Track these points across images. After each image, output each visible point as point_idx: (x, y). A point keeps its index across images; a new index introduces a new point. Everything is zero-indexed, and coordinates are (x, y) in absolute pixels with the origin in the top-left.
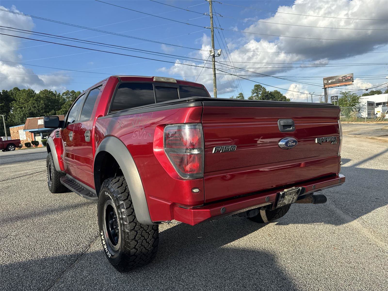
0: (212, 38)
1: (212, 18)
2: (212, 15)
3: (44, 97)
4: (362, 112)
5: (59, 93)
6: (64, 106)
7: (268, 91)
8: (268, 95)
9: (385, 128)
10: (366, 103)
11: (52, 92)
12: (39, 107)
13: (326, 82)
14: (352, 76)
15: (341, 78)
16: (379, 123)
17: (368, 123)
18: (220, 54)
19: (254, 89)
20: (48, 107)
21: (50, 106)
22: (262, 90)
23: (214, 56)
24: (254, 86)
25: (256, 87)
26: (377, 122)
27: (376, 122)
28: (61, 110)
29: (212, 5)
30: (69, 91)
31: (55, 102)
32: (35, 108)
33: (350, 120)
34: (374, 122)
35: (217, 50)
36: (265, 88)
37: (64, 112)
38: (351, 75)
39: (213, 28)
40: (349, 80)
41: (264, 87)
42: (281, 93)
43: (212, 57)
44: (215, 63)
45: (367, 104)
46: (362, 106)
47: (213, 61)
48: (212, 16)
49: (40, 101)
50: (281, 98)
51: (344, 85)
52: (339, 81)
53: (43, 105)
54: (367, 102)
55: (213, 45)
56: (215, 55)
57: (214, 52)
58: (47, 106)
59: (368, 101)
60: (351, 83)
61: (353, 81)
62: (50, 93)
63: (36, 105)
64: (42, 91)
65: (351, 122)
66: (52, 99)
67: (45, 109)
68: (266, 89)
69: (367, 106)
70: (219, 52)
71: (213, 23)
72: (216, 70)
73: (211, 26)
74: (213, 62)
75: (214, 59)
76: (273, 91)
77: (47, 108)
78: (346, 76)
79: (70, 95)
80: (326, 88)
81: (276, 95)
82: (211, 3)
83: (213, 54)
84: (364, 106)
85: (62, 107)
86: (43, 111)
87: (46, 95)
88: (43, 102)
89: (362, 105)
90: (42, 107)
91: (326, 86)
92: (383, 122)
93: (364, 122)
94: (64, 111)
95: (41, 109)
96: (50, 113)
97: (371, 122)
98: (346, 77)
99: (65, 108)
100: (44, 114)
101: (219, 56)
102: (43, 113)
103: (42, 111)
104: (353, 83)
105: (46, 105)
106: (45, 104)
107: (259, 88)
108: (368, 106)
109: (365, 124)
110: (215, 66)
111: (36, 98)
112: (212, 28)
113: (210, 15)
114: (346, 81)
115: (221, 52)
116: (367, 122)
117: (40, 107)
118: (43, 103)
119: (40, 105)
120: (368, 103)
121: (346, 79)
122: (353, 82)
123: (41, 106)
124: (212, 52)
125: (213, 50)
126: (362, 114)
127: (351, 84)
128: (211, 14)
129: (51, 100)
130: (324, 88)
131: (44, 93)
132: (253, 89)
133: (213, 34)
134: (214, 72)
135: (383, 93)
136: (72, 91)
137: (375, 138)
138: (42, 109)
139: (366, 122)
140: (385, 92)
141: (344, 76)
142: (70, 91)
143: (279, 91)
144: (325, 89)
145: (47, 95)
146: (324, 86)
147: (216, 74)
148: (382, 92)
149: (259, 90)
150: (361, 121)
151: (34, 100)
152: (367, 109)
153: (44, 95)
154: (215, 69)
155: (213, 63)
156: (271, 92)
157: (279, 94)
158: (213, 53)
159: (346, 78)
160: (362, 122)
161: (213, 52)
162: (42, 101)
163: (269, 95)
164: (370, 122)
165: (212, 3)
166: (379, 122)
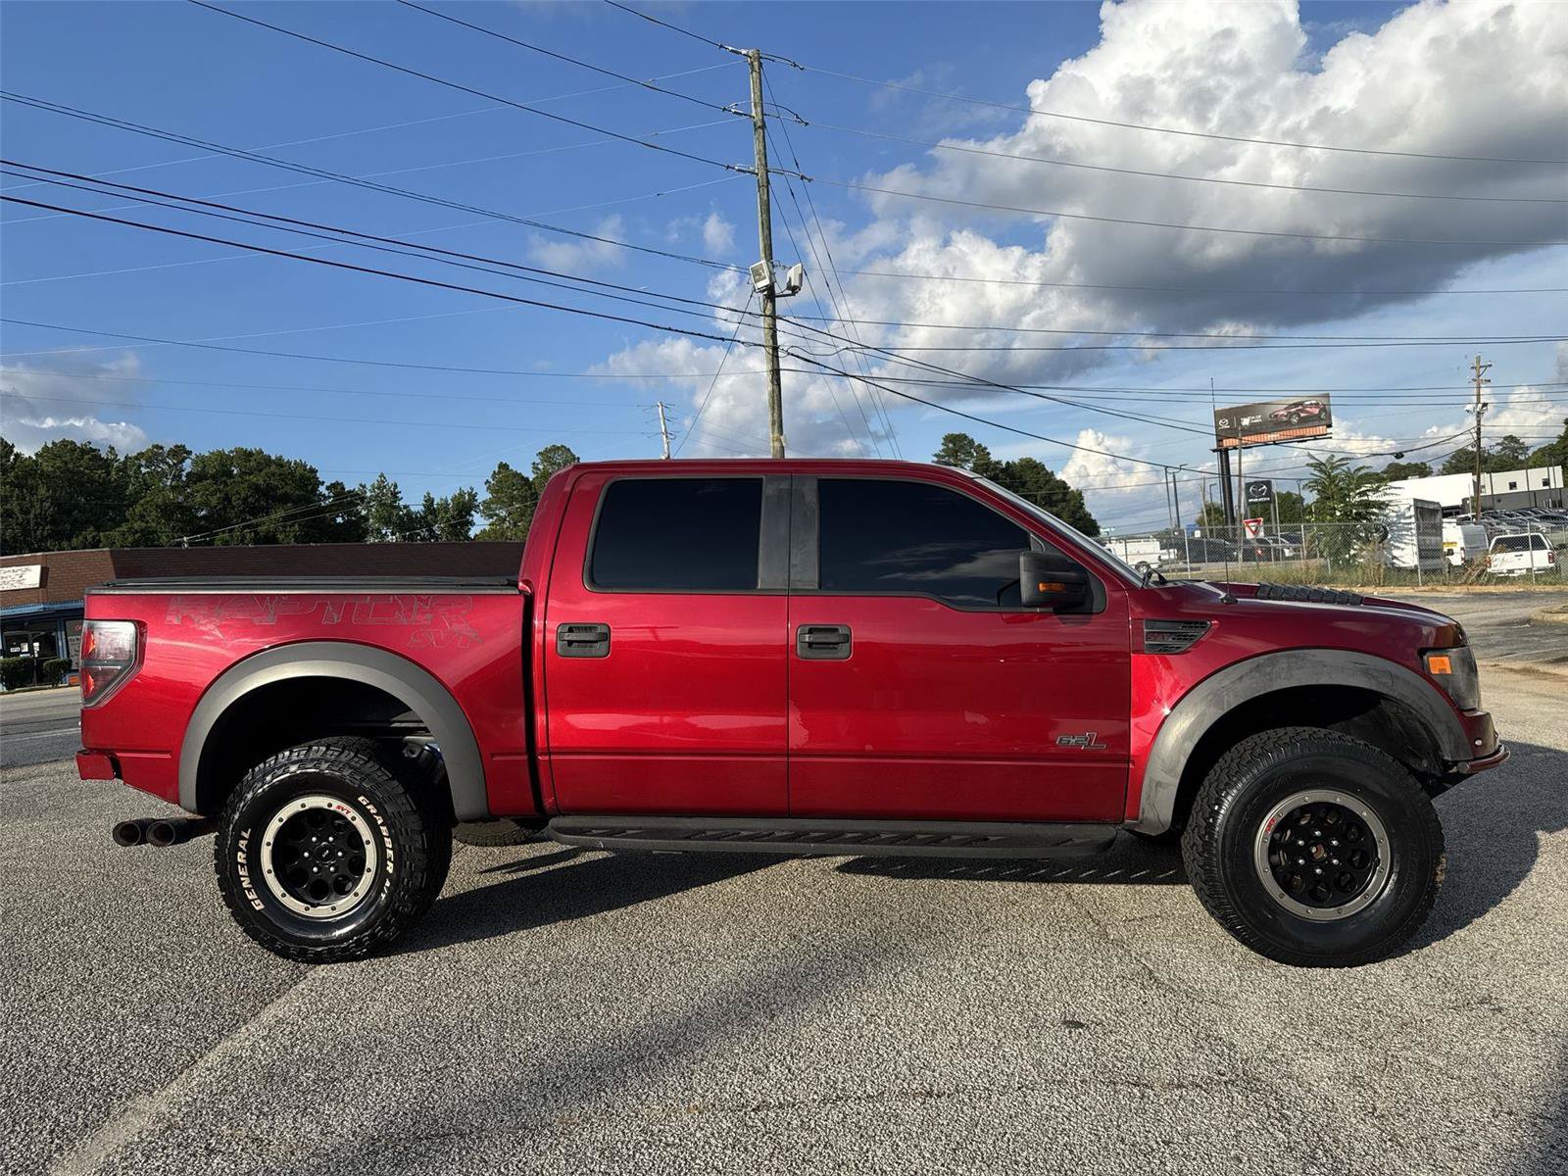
0: (764, 216)
1: (763, 127)
2: (763, 114)
3: (58, 473)
4: (1397, 544)
5: (126, 457)
6: (138, 509)
7: (999, 463)
8: (997, 474)
9: (1548, 617)
10: (1409, 509)
11: (95, 450)
12: (28, 512)
13: (1224, 424)
14: (1324, 405)
15: (1282, 413)
16: (1478, 591)
17: (1433, 590)
18: (797, 284)
19: (943, 450)
20: (69, 513)
21: (80, 511)
22: (972, 456)
23: (770, 294)
24: (942, 441)
25: (951, 445)
26: (1470, 587)
27: (1464, 589)
28: (124, 528)
29: (760, 73)
30: (162, 448)
31: (104, 492)
32: (11, 517)
33: (1354, 577)
34: (1458, 589)
35: (785, 267)
36: (986, 448)
37: (137, 535)
38: (1323, 401)
39: (767, 171)
40: (1311, 418)
41: (980, 446)
42: (1049, 471)
43: (761, 295)
44: (775, 325)
45: (1412, 512)
46: (1395, 519)
47: (768, 313)
48: (763, 121)
49: (32, 490)
50: (1047, 487)
51: (1297, 437)
52: (1276, 424)
53: (47, 505)
54: (1412, 503)
55: (765, 246)
56: (777, 291)
57: (772, 274)
58: (63, 509)
59: (1415, 500)
60: (1321, 429)
61: (1327, 422)
62: (86, 457)
63: (14, 506)
64: (50, 445)
65: (1362, 586)
66: (92, 481)
67: (53, 522)
68: (989, 454)
69: (1413, 520)
70: (793, 274)
71: (765, 148)
72: (780, 354)
73: (756, 165)
74: (769, 320)
75: (769, 306)
76: (1017, 461)
77: (65, 517)
78: (1301, 404)
79: (167, 463)
80: (1226, 450)
81: (1029, 476)
82: (756, 64)
83: (766, 282)
84: (1403, 521)
85: (128, 517)
86: (43, 530)
87: (66, 463)
88: (47, 495)
89: (1394, 514)
90: (40, 514)
91: (1227, 443)
92: (1492, 589)
93: (1416, 589)
94: (137, 532)
95: (36, 524)
96: (75, 539)
97: (1444, 588)
98: (1300, 407)
99: (142, 516)
100: (49, 544)
101: (793, 294)
102: (43, 539)
103: (38, 533)
104: (1329, 430)
105: (59, 505)
106: (55, 502)
107: (962, 447)
108: (1417, 519)
109: (1418, 594)
110: (774, 337)
111: (17, 477)
112: (761, 172)
113: (754, 114)
114: (1304, 422)
115: (801, 275)
116: (1426, 588)
117: (32, 516)
118: (47, 498)
119: (32, 506)
120: (1416, 508)
121: (1302, 415)
122: (1330, 426)
123: (38, 511)
124: (760, 275)
125: (765, 267)
126: (1395, 553)
127: (1324, 436)
128: (759, 109)
129: (89, 485)
130: (1220, 451)
131: (56, 457)
132: (937, 452)
133: (765, 197)
134: (773, 361)
135: (1435, 473)
136: (176, 446)
137: (1543, 668)
138: (42, 519)
139: (1423, 585)
140: (1444, 469)
141: (1296, 405)
142: (166, 449)
143: (1038, 462)
144: (1223, 453)
145: (71, 466)
146: (1219, 441)
147: (781, 372)
148: (1430, 468)
149: (962, 456)
150: (1400, 583)
151: (8, 483)
152: (1414, 532)
153: (58, 463)
154: (775, 348)
155: (763, 322)
156: (1008, 463)
157: (1039, 473)
158: (764, 278)
159: (1302, 411)
160: (1406, 585)
161: (766, 273)
162: (42, 491)
163: (1000, 475)
164: (1439, 588)
165: (760, 65)
166: (1478, 589)
